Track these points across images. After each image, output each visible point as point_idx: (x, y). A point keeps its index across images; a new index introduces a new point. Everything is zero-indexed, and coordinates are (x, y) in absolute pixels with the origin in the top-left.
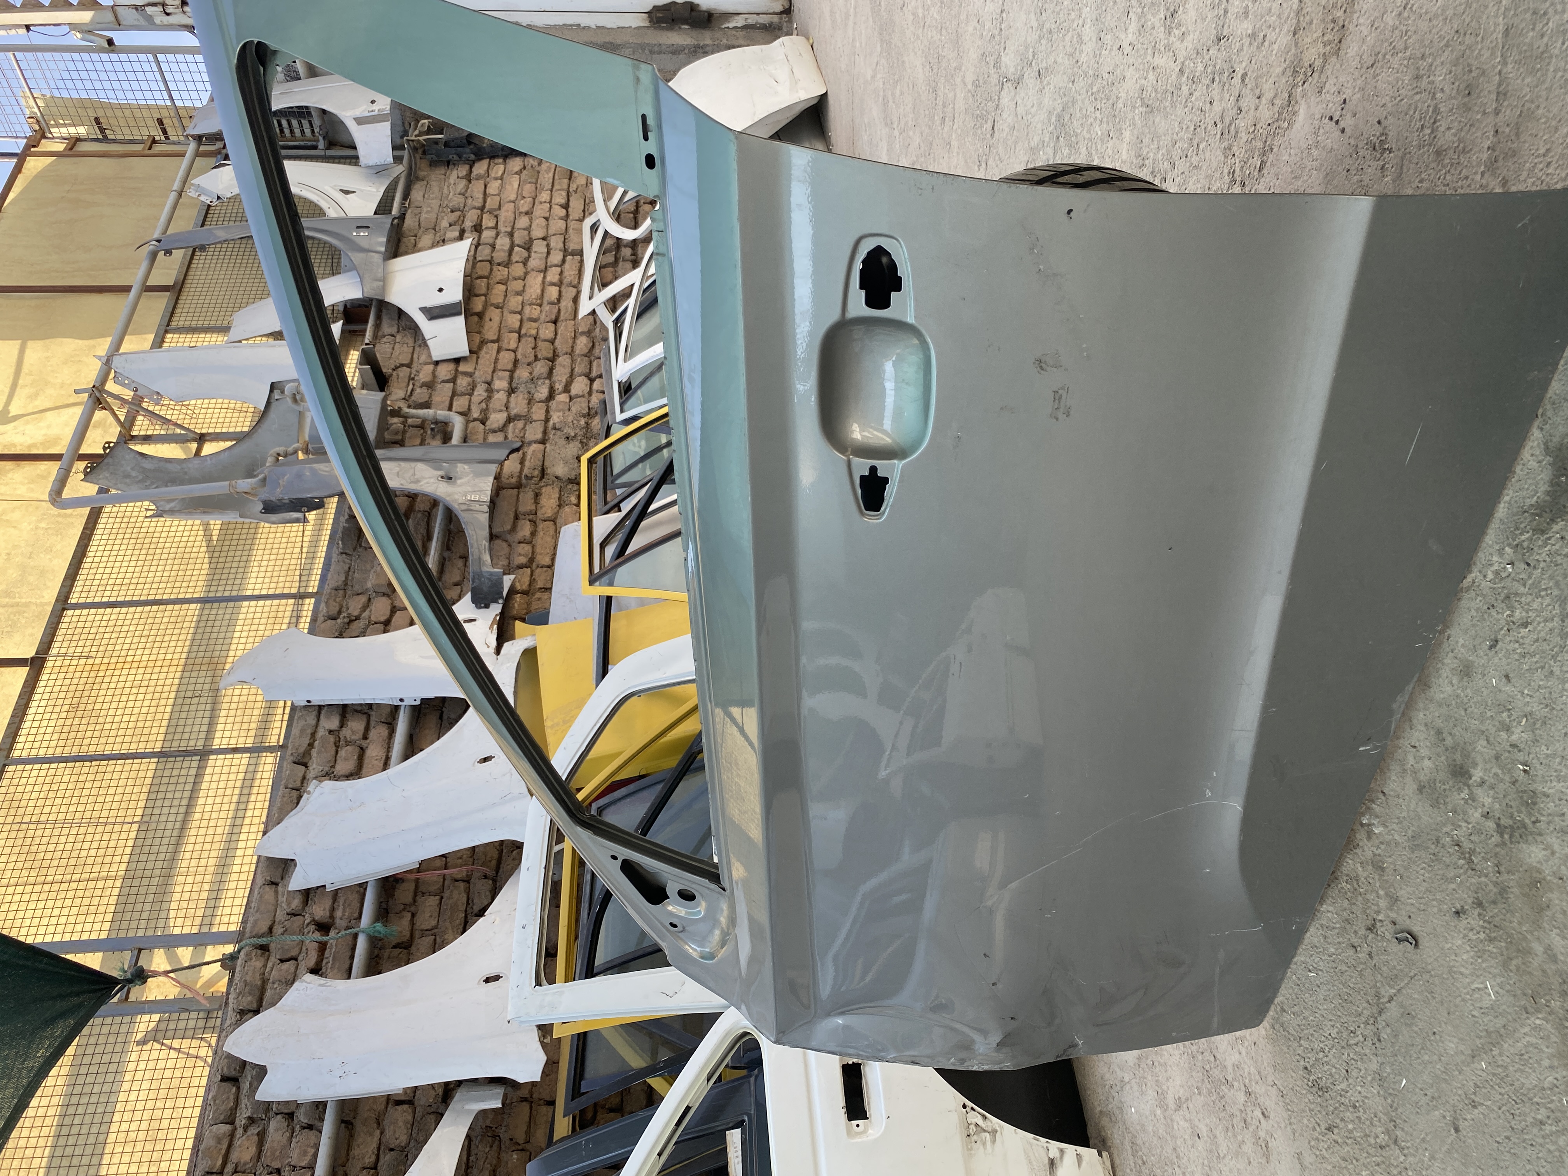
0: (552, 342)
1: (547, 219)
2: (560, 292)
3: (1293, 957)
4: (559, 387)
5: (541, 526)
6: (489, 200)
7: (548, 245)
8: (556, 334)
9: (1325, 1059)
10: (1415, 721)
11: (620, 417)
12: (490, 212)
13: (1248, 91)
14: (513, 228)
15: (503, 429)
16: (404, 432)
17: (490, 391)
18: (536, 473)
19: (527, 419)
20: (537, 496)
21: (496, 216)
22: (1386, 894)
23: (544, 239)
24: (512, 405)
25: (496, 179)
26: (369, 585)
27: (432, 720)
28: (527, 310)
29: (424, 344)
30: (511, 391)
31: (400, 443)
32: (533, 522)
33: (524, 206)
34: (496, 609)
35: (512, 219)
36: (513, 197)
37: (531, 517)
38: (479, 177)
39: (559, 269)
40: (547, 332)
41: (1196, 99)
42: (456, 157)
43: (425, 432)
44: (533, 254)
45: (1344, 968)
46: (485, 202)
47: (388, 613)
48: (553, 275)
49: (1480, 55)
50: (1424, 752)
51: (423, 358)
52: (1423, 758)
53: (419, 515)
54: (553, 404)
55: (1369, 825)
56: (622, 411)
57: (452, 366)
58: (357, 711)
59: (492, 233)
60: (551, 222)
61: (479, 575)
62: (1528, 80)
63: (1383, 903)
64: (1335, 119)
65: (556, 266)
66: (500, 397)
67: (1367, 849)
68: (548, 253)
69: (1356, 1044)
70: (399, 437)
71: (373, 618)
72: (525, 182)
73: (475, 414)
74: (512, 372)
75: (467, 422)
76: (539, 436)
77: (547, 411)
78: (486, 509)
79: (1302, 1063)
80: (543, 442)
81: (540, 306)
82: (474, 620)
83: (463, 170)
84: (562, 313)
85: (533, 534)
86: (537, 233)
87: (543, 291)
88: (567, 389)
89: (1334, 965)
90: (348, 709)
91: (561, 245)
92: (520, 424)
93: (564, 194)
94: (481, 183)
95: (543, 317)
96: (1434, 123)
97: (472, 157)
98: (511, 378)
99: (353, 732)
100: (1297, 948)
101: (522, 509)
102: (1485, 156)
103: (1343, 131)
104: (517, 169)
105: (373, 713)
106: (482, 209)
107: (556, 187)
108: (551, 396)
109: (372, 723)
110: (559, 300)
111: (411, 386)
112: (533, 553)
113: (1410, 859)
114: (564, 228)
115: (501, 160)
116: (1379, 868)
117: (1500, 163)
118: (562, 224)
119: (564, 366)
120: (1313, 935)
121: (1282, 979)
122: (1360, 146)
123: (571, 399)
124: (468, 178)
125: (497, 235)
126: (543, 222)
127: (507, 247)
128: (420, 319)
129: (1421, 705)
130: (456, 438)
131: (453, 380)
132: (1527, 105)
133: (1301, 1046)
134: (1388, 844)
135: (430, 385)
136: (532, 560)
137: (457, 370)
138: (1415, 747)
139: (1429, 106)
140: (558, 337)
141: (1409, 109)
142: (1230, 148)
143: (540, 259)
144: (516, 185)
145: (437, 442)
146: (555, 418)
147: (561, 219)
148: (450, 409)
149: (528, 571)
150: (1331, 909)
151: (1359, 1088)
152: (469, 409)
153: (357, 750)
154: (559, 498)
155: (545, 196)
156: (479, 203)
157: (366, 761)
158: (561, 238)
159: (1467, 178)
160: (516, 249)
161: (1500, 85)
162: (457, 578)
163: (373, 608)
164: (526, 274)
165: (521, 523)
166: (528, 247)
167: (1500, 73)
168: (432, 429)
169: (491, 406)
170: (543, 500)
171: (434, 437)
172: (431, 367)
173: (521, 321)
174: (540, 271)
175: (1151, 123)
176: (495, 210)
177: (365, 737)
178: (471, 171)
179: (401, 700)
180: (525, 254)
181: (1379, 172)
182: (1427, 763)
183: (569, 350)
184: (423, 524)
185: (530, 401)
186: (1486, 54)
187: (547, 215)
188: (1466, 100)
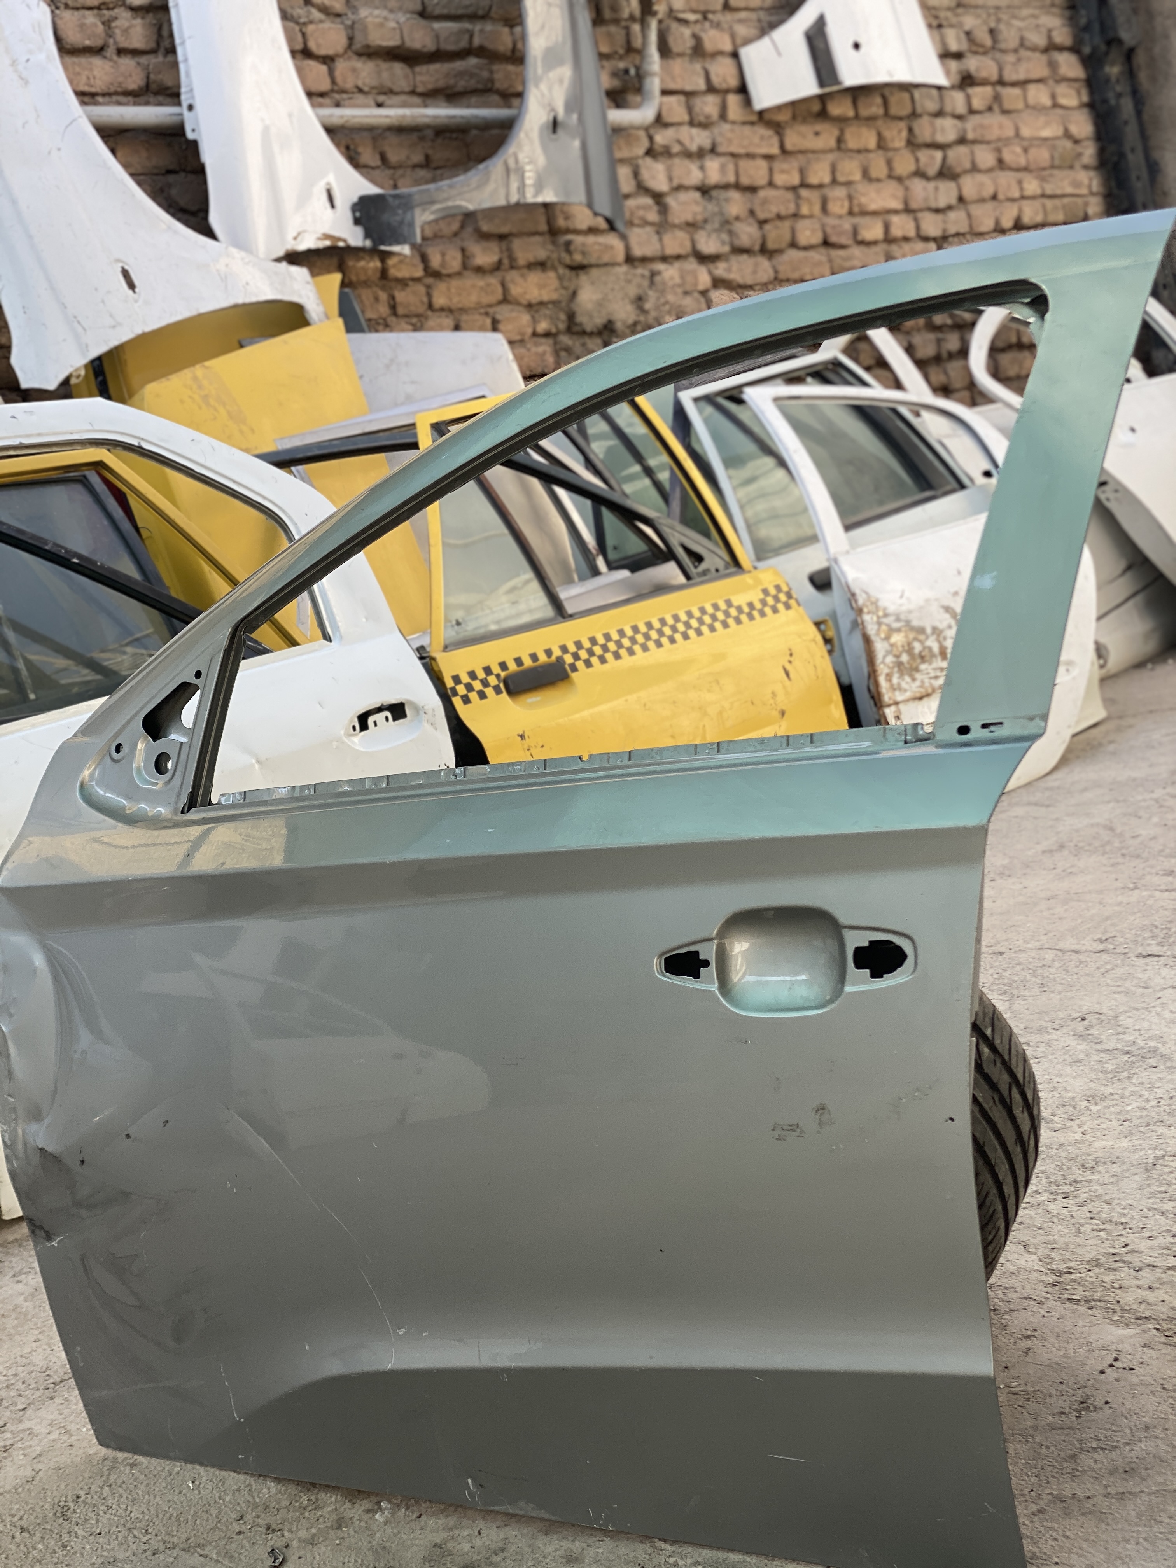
0: (793, 244)
1: (994, 197)
2: (875, 243)
3: (201, 1464)
4: (720, 269)
5: (493, 281)
6: (1016, 91)
7: (950, 208)
8: (806, 248)
9: (101, 1513)
10: (507, 1529)
11: (687, 397)
12: (997, 98)
13: (1158, 1275)
14: (974, 142)
15: (642, 188)
16: (616, 21)
17: (700, 154)
18: (578, 258)
19: (662, 227)
20: (541, 265)
21: (990, 109)
22: (314, 1536)
23: (961, 199)
24: (683, 196)
25: (1053, 97)
26: (364, 12)
27: (162, 159)
28: (839, 193)
29: (767, 28)
30: (704, 190)
31: (598, 20)
32: (498, 267)
33: (1013, 155)
34: (355, 237)
35: (988, 137)
36: (1026, 132)
37: (506, 262)
38: (1053, 65)
39: (912, 233)
40: (808, 233)
41: (1157, 1220)
42: (1083, 21)
43: (621, 58)
44: (931, 185)
45: (214, 1512)
46: (1014, 84)
47: (323, 52)
48: (902, 225)
49: (1160, 1474)
50: (478, 1542)
51: (742, 31)
52: (470, 1541)
53: (485, 74)
54: (692, 264)
55: (381, 1509)
56: (696, 400)
57: (733, 82)
58: (160, 29)
59: (961, 109)
60: (990, 206)
61: (407, 203)
62: (1133, 1513)
63: (303, 1534)
64: (1116, 1364)
65: (918, 228)
66: (693, 174)
67: (355, 1511)
68: (937, 211)
69: (135, 1537)
70: (607, 14)
71: (310, 28)
72: (1054, 148)
73: (661, 138)
74: (737, 186)
75: (647, 129)
76: (637, 252)
77: (678, 257)
78: (514, 199)
79: (82, 1493)
80: (630, 259)
81: (851, 213)
82: (333, 206)
83: (1062, 36)
84: (841, 253)
85: (479, 270)
86: (970, 186)
87: (875, 213)
88: (718, 283)
89: (212, 1503)
90: (160, 15)
91: (952, 230)
92: (653, 216)
93: (1039, 219)
94: (1044, 72)
95: (830, 221)
96: (1102, 1449)
97: (1087, 50)
98: (726, 187)
99: (126, 31)
100: (213, 1466)
101: (517, 244)
102: (1068, 1493)
103: (1102, 1372)
104: (1074, 130)
105: (160, 58)
106: (1001, 82)
107: (1049, 203)
108: (703, 259)
109: (144, 60)
110: (862, 243)
111: (691, 17)
112: (449, 276)
113: (361, 1548)
114: (983, 229)
115: (1085, 98)
116: (340, 1524)
117: (1060, 1505)
118: (988, 224)
119: (755, 272)
120: (234, 1479)
121: (168, 1458)
122: (1086, 1390)
123: (704, 293)
124: (1051, 47)
125: (959, 117)
126: (988, 191)
127: (940, 138)
128: (804, 18)
129: (525, 1531)
130: (617, 116)
131: (711, 89)
132: (1110, 1517)
133: (102, 1488)
134: (368, 1528)
135: (698, 51)
136: (437, 275)
137: (727, 91)
138: (479, 1533)
139: (1118, 1441)
140: (801, 254)
141: (1117, 1426)
142: (1098, 1265)
143: (926, 199)
144: (1046, 133)
145: (607, 82)
146: (669, 273)
147: (997, 222)
148: (665, 92)
149: (419, 272)
150: (273, 1491)
151: (88, 1547)
152: (667, 125)
153: (98, 43)
154: (541, 303)
155: (1032, 186)
156: (1010, 75)
157: (83, 60)
158: (964, 228)
159: (1048, 1482)
160: (938, 155)
161: (1130, 1493)
162: (394, 157)
163: (327, 25)
164: (900, 179)
165: (494, 246)
166: (946, 173)
167: (1142, 1492)
168: (626, 71)
169: (677, 161)
170: (535, 277)
171: (614, 74)
172: (728, 47)
173: (820, 186)
174: (906, 203)
175: (1134, 1170)
176: (1001, 105)
177: (121, 52)
178: (1060, 48)
179: (191, 108)
180: (932, 171)
181: (1059, 1410)
182: (467, 1547)
183: (782, 276)
184: (472, 84)
185: (692, 226)
186: (1160, 1479)
187: (1001, 196)
188: (1121, 1471)
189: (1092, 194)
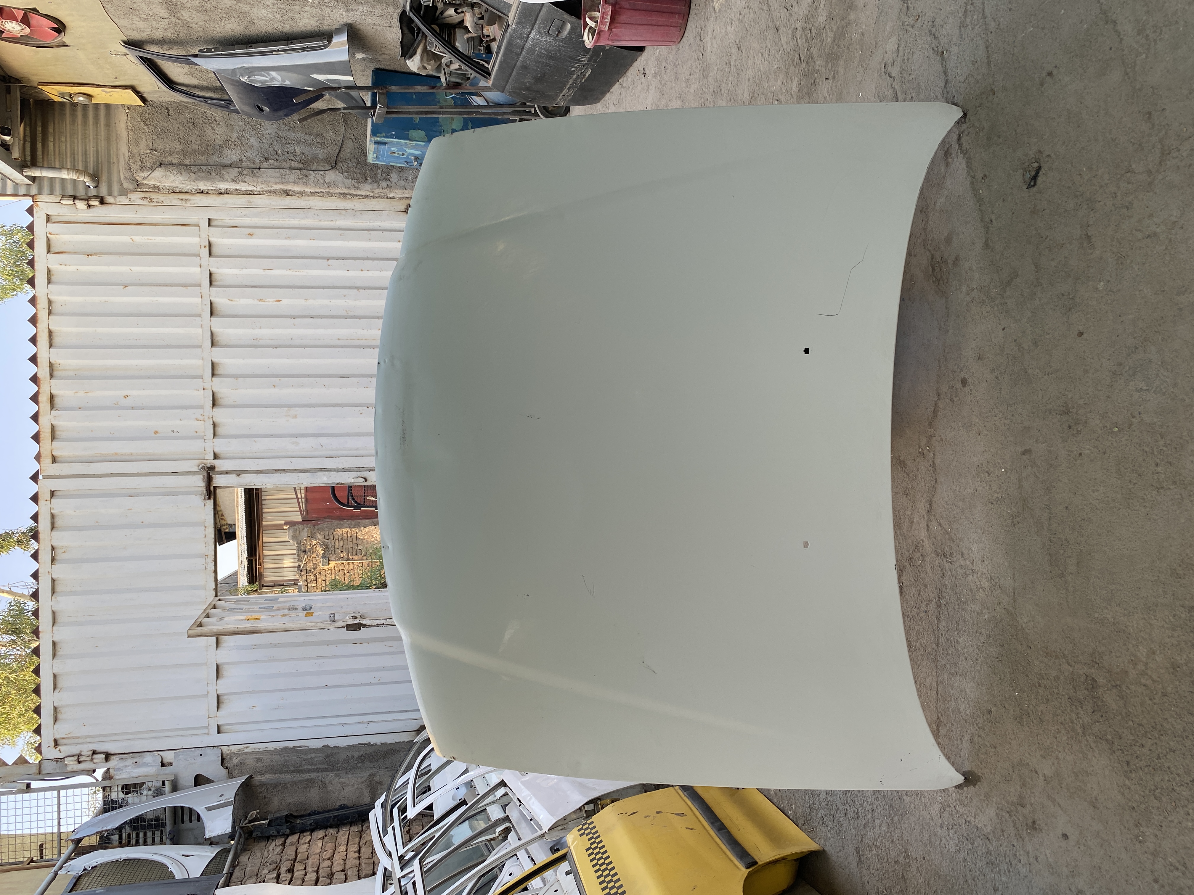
1: (345, 860)
6: (299, 855)
7: (345, 874)
12: (301, 861)
21: (305, 864)
23: (343, 871)
25: (305, 843)
33: (326, 855)
35: (317, 863)
36: (318, 851)
38: (292, 844)
42: (275, 834)
46: (296, 856)
59: (303, 872)
60: (347, 862)
72: (327, 842)
83: (279, 841)
86: (337, 868)
91: (356, 873)
93: (356, 846)
94: (293, 847)
104: (320, 836)
106: (295, 860)
107: (350, 843)
114: (358, 863)
115: (308, 833)
124: (284, 846)
125: (306, 873)
126: (342, 862)
127: (315, 878)
144: (320, 845)
147: (355, 859)
155: (342, 848)
156: (292, 857)
158: (356, 869)
166: (330, 877)
176: (304, 860)
178: (285, 842)
189: (349, 830)
